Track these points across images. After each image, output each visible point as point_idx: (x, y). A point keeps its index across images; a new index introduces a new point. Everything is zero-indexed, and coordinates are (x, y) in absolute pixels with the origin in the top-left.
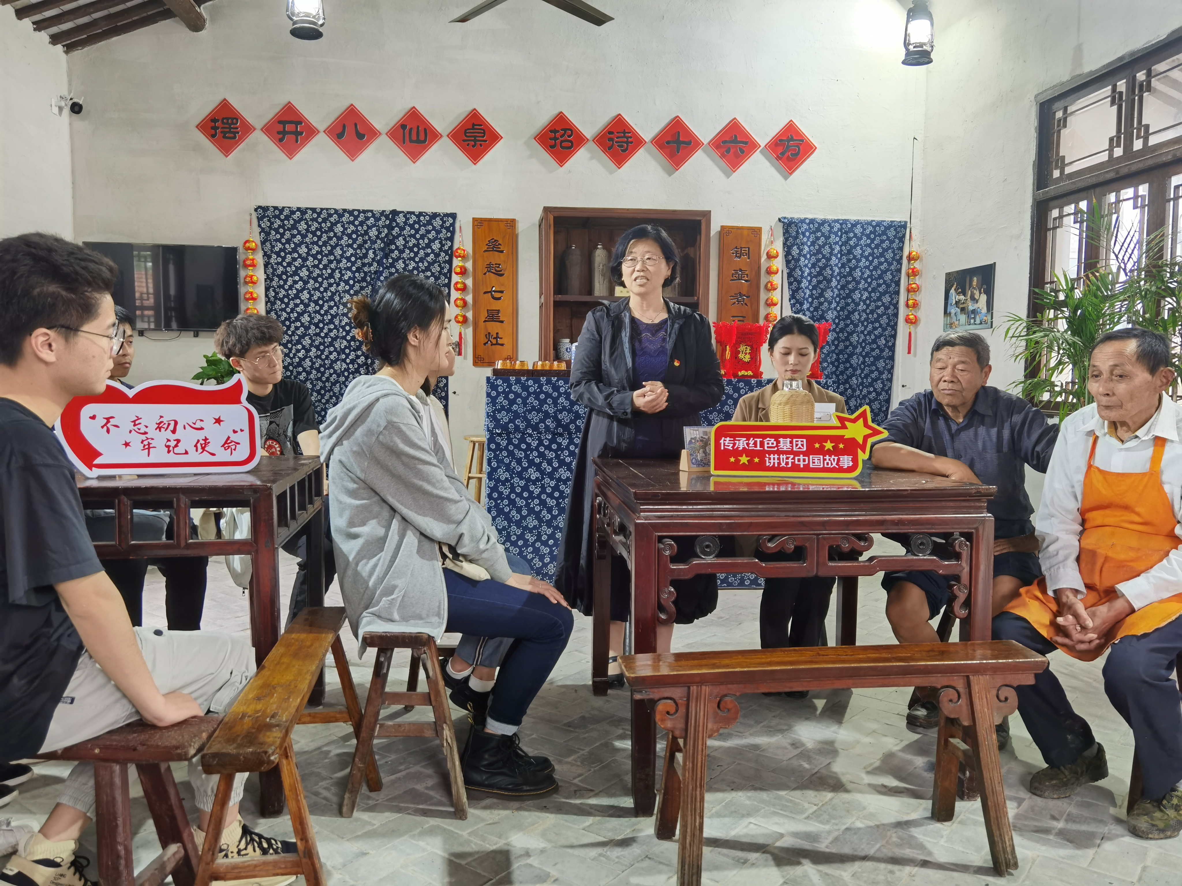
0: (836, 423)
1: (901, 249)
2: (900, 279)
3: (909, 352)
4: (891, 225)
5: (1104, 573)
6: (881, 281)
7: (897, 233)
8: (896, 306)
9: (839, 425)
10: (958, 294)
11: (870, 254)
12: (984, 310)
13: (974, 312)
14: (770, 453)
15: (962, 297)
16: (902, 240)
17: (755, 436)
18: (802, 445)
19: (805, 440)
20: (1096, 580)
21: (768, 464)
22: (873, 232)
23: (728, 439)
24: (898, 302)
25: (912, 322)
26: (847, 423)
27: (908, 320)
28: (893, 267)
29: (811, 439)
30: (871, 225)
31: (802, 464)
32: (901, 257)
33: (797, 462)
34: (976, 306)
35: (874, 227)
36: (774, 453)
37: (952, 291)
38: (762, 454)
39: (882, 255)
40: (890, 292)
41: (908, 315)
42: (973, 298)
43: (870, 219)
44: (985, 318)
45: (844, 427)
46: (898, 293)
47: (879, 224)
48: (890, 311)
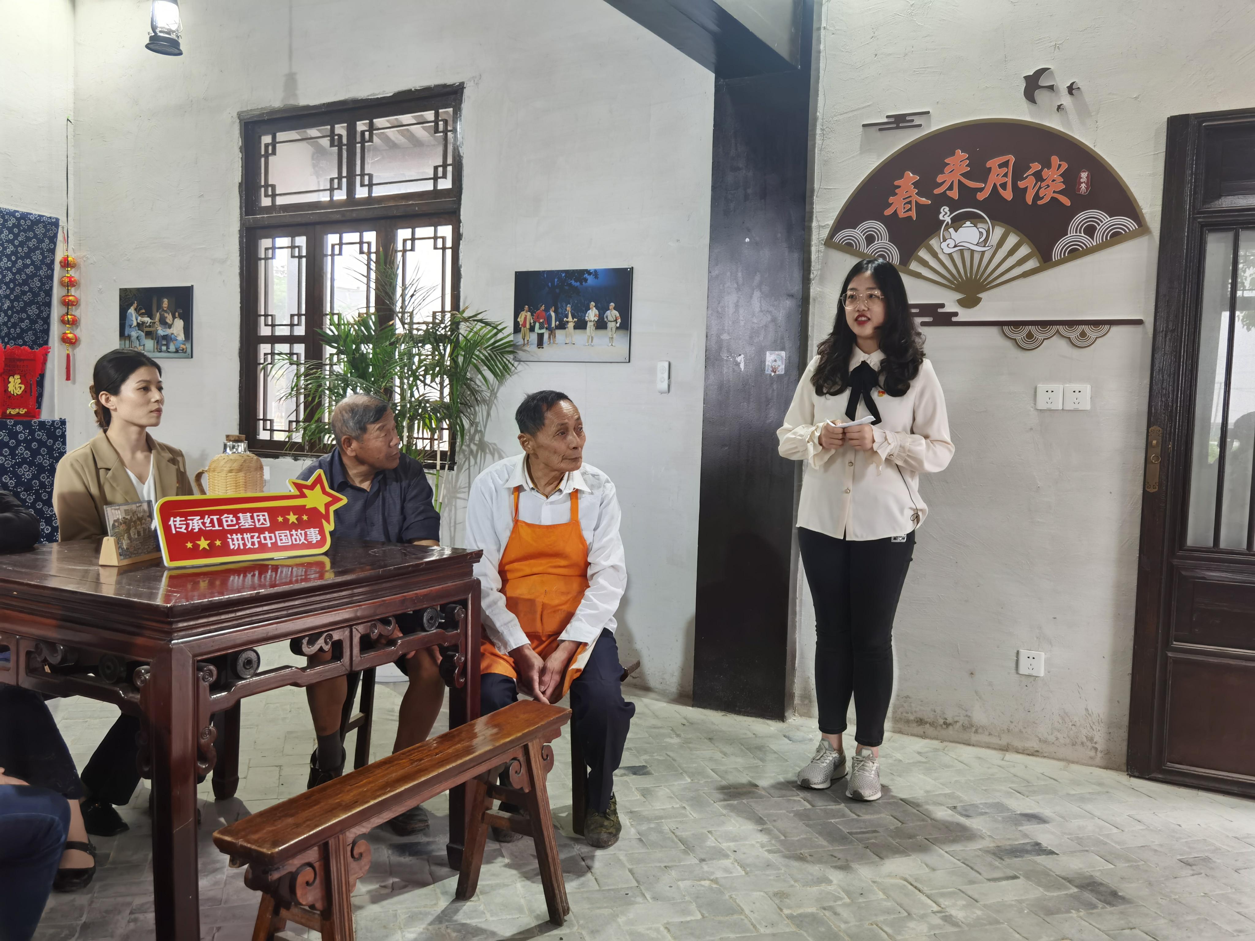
0: (294, 491)
1: (53, 251)
2: (51, 288)
3: (68, 378)
4: (39, 220)
5: (544, 620)
6: (26, 288)
7: (47, 230)
8: (47, 321)
9: (298, 493)
10: (142, 315)
11: (13, 253)
12: (181, 337)
13: (165, 337)
14: (232, 532)
15: (147, 319)
16: (53, 239)
17: (210, 513)
18: (265, 520)
19: (266, 514)
20: (538, 627)
21: (232, 547)
22: (18, 226)
23: (178, 519)
24: (49, 316)
25: (70, 342)
26: (305, 491)
27: (65, 340)
28: (41, 273)
29: (273, 512)
30: (15, 217)
31: (269, 542)
32: (53, 262)
33: (263, 542)
34: (168, 331)
35: (17, 219)
36: (236, 532)
37: (132, 311)
38: (223, 534)
39: (27, 256)
40: (38, 303)
41: (65, 333)
42: (163, 322)
43: (12, 208)
44: (182, 346)
45: (303, 496)
46: (49, 305)
47: (24, 216)
48: (37, 326)
